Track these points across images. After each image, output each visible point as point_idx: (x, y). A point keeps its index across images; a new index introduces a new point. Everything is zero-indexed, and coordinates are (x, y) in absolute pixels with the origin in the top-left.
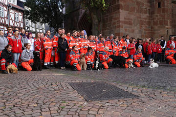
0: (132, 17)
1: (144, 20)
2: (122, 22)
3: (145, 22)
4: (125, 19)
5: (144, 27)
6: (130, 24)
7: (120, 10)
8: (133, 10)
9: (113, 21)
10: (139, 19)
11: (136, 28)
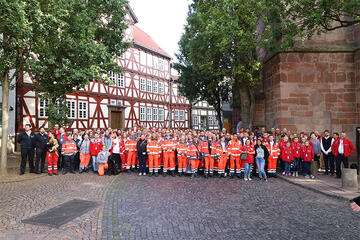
0: (308, 91)
1: (339, 93)
2: (285, 101)
3: (340, 96)
4: (291, 95)
5: (337, 105)
6: (304, 102)
7: (281, 83)
8: (309, 79)
9: (275, 99)
10: (325, 93)
11: (316, 108)
